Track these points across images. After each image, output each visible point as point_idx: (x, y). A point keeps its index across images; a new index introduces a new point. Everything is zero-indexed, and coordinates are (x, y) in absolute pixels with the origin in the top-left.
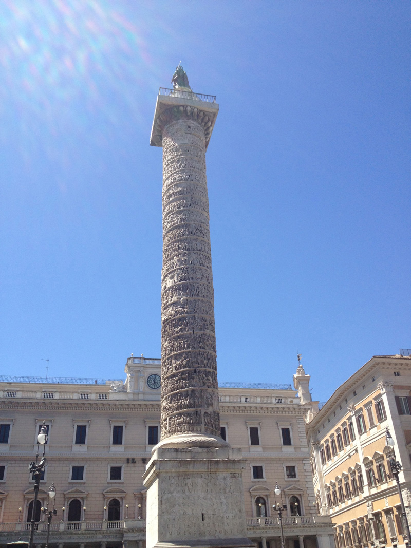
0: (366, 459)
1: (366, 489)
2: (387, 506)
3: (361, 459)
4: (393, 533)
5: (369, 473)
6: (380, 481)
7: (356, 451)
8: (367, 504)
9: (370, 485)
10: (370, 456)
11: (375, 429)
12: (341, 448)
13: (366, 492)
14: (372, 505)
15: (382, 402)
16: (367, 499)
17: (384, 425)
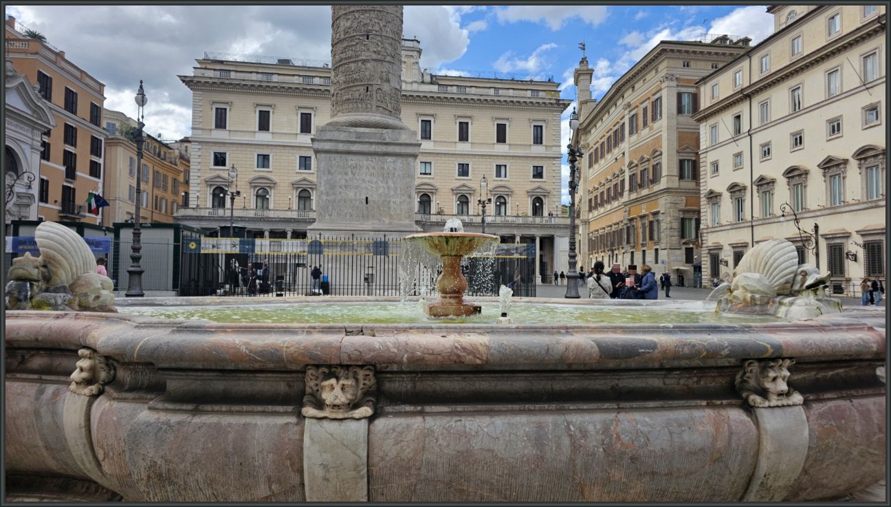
0: (631, 163)
1: (626, 193)
2: (644, 212)
3: (627, 163)
4: (644, 239)
5: (632, 177)
6: (641, 186)
7: (624, 154)
8: (624, 209)
9: (631, 190)
10: (636, 159)
11: (647, 130)
12: (609, 151)
13: (626, 197)
14: (630, 211)
15: (660, 98)
16: (625, 204)
17: (656, 125)
